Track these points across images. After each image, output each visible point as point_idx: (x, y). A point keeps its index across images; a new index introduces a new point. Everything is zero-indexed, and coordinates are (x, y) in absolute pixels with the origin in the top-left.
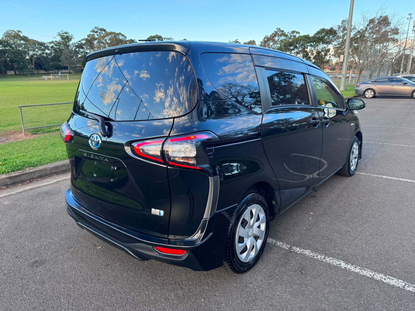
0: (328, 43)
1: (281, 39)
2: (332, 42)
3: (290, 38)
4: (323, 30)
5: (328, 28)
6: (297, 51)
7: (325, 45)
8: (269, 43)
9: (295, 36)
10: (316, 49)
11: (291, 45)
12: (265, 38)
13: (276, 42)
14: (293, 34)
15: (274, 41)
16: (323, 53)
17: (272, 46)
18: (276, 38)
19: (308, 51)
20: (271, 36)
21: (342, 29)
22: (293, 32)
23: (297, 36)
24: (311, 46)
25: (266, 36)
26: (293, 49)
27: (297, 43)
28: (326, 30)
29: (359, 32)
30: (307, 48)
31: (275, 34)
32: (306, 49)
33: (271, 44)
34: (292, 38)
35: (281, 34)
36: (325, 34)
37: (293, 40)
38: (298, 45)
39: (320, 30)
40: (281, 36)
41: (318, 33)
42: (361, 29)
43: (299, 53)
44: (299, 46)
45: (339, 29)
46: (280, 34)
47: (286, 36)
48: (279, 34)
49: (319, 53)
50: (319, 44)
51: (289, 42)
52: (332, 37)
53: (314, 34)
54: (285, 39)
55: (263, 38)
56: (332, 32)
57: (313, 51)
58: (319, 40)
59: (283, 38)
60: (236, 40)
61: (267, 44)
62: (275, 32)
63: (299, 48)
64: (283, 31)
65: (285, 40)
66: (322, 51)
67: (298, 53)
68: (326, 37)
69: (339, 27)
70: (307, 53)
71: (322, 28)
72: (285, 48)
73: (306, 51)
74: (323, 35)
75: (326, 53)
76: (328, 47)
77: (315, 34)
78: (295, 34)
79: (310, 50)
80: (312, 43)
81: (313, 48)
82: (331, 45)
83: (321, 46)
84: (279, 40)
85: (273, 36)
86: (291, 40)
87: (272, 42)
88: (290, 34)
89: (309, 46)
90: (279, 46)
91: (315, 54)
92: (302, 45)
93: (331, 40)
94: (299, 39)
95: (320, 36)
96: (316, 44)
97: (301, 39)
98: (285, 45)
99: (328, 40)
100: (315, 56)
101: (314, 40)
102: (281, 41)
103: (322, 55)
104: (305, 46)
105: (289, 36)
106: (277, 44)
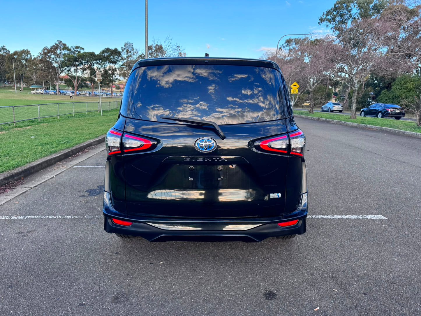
0: (115, 62)
1: (64, 53)
2: (118, 63)
3: (74, 53)
4: (108, 50)
5: (112, 48)
6: (83, 68)
7: (112, 65)
8: (50, 55)
9: (79, 52)
10: (104, 67)
11: (76, 60)
12: (44, 49)
13: (58, 55)
14: (77, 50)
15: (55, 53)
16: (110, 72)
17: (53, 59)
18: (58, 51)
19: (95, 68)
20: (51, 48)
21: (125, 51)
22: (77, 47)
23: (82, 52)
24: (97, 63)
25: (45, 47)
26: (78, 65)
27: (83, 60)
28: (110, 50)
29: (141, 56)
30: (93, 65)
31: (56, 47)
32: (92, 67)
33: (53, 56)
34: (76, 53)
35: (64, 48)
36: (110, 54)
37: (78, 55)
38: (83, 61)
39: (105, 49)
40: (64, 49)
41: (104, 52)
42: (142, 54)
43: (86, 70)
44: (85, 62)
45: (123, 51)
46: (62, 48)
47: (69, 50)
48: (60, 47)
49: (106, 71)
50: (105, 63)
51: (74, 57)
52: (117, 57)
53: (99, 53)
54: (69, 53)
55: (42, 49)
56: (116, 52)
57: (100, 69)
58: (105, 59)
59: (66, 52)
60: (2, 47)
61: (48, 56)
62: (56, 44)
63: (85, 64)
64: (65, 45)
65: (69, 55)
66: (110, 70)
67: (84, 70)
68: (112, 57)
69: (122, 49)
70: (94, 70)
71: (106, 47)
72: (70, 63)
73: (93, 69)
74: (108, 54)
75: (114, 72)
76: (115, 67)
77: (101, 53)
78: (79, 50)
79: (97, 68)
80: (98, 61)
81: (100, 66)
82: (117, 65)
83: (108, 66)
84: (62, 54)
85: (54, 49)
86: (75, 55)
87: (53, 55)
88: (74, 48)
89: (95, 63)
90: (63, 59)
91: (103, 72)
92: (88, 61)
93: (117, 60)
94: (84, 56)
95: (106, 55)
96: (103, 62)
97: (87, 56)
98: (69, 60)
99: (114, 60)
100: (103, 74)
101: (100, 58)
102: (64, 55)
103: (109, 74)
104: (91, 63)
105: (73, 50)
106: (59, 57)
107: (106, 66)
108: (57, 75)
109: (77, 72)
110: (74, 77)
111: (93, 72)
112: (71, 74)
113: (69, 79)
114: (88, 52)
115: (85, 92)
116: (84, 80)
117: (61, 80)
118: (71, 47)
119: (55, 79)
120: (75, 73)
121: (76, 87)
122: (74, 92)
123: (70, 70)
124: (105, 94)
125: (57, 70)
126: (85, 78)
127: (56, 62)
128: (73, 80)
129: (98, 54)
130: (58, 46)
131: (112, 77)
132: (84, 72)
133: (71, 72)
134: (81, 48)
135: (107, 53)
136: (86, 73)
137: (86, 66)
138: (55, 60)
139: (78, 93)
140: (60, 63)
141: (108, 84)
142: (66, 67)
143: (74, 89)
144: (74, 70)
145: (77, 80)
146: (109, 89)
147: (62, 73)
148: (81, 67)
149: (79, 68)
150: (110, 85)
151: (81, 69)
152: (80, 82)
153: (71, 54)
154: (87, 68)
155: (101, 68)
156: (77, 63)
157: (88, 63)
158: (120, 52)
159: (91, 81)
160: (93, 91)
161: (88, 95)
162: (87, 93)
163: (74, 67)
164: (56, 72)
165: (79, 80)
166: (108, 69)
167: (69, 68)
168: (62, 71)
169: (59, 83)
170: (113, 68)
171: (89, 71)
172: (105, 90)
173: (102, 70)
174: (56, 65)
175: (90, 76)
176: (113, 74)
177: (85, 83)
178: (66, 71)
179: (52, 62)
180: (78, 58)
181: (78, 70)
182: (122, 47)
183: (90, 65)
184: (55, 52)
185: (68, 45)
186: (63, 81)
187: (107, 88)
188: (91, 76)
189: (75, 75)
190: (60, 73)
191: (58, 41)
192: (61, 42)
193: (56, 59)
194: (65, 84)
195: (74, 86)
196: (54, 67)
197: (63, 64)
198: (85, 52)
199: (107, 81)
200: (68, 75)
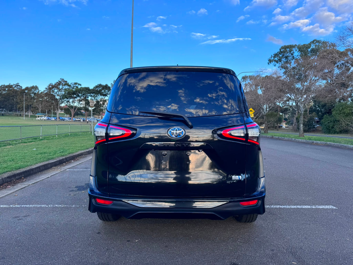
0: (105, 95)
2: (108, 95)
3: (73, 88)
4: (100, 85)
5: (104, 84)
7: (103, 97)
8: (54, 90)
9: (77, 87)
10: (96, 99)
11: (74, 93)
12: (49, 85)
13: (60, 89)
14: (75, 85)
16: (101, 103)
17: (56, 93)
18: (61, 87)
19: (89, 100)
20: (55, 84)
22: (76, 84)
23: (79, 87)
24: (91, 96)
25: (50, 84)
26: (76, 97)
27: (79, 93)
28: (102, 85)
30: (88, 97)
31: (59, 83)
32: (87, 98)
33: (56, 91)
34: (75, 88)
35: (65, 84)
36: (102, 88)
37: (76, 90)
38: (80, 94)
39: (98, 85)
40: (65, 85)
41: (97, 87)
43: (82, 101)
44: (81, 95)
46: (64, 84)
47: (70, 86)
48: (63, 84)
49: (98, 102)
51: (72, 91)
52: (107, 91)
53: (93, 87)
54: (69, 88)
55: (48, 85)
56: (106, 87)
58: (98, 93)
59: (67, 87)
60: (17, 84)
61: (52, 90)
62: (59, 81)
63: (81, 97)
64: (66, 82)
65: (69, 89)
66: (101, 101)
67: (80, 101)
68: (103, 91)
70: (89, 101)
71: (99, 84)
72: (69, 96)
73: (88, 100)
75: (104, 102)
76: (105, 99)
77: (94, 88)
78: (77, 85)
80: (92, 94)
81: (93, 98)
82: (107, 97)
83: (99, 98)
84: (63, 89)
85: (57, 85)
86: (74, 90)
87: (56, 89)
88: (73, 84)
89: (89, 96)
90: (64, 93)
91: (95, 103)
92: (83, 94)
93: (107, 93)
94: (81, 90)
95: (98, 89)
96: (96, 95)
97: (83, 90)
98: (69, 93)
99: (105, 93)
100: (95, 104)
101: (93, 92)
102: (65, 89)
103: (101, 104)
104: (86, 96)
105: (72, 86)
106: (61, 91)
107: (98, 98)
108: (58, 105)
109: (74, 103)
110: (72, 107)
111: (88, 103)
112: (69, 104)
113: (68, 108)
114: (84, 88)
115: (80, 118)
116: (80, 109)
117: (61, 109)
118: (71, 83)
119: (57, 108)
120: (73, 103)
121: (73, 114)
122: (71, 119)
123: (69, 101)
124: (97, 120)
125: (59, 101)
126: (81, 107)
127: (58, 95)
128: (71, 109)
129: (92, 89)
130: (61, 83)
131: (103, 106)
132: (80, 103)
133: (70, 103)
134: (79, 84)
135: (99, 88)
136: (82, 104)
137: (82, 98)
138: (57, 93)
139: (74, 120)
140: (61, 96)
141: (99, 112)
142: (66, 99)
143: (71, 116)
144: (72, 101)
145: (74, 109)
146: (99, 116)
147: (62, 104)
148: (78, 99)
149: (76, 99)
150: (101, 113)
151: (78, 100)
152: (76, 111)
153: (70, 89)
154: (83, 100)
155: (94, 100)
156: (75, 95)
157: (84, 96)
158: (110, 87)
159: (86, 109)
160: (87, 118)
161: (82, 121)
162: (82, 119)
163: (72, 99)
164: (57, 103)
165: (76, 109)
166: (99, 100)
167: (68, 100)
168: (62, 102)
169: (59, 111)
170: (103, 100)
171: (85, 102)
172: (96, 117)
173: (95, 101)
174: (58, 97)
175: (84, 106)
176: (104, 104)
177: (80, 112)
178: (66, 102)
179: (55, 95)
180: (76, 92)
181: (76, 101)
182: (111, 84)
183: (86, 97)
184: (58, 88)
185: (68, 82)
186: (63, 110)
187: (98, 116)
188: (86, 105)
189: (73, 105)
190: (61, 104)
191: (61, 79)
192: (63, 79)
193: (59, 93)
194: (64, 112)
195: (71, 113)
196: (57, 99)
197: (64, 97)
198: (82, 87)
199: (98, 110)
200: (67, 105)
